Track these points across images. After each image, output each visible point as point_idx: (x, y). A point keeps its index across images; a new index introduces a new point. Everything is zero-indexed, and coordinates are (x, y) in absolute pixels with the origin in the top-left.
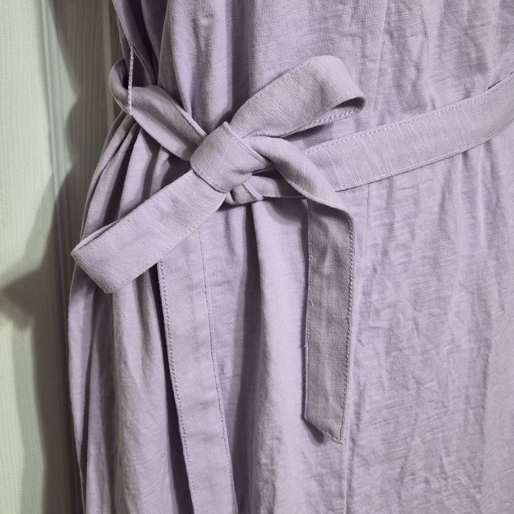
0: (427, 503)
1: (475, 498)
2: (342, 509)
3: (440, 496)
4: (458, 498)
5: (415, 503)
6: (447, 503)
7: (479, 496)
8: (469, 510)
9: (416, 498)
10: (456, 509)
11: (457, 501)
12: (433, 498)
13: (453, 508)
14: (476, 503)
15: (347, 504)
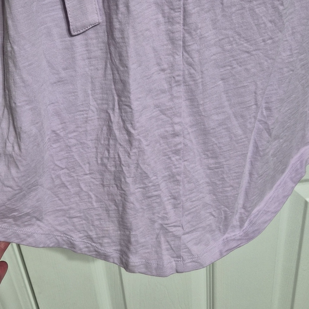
0: (242, 9)
1: (278, 9)
2: (180, 8)
3: (251, 4)
4: (266, 8)
5: (234, 9)
6: (257, 10)
7: (281, 8)
8: (274, 17)
9: (235, 5)
10: (264, 15)
11: (265, 9)
12: (247, 6)
13: (261, 15)
14: (279, 13)
15: (184, 5)
